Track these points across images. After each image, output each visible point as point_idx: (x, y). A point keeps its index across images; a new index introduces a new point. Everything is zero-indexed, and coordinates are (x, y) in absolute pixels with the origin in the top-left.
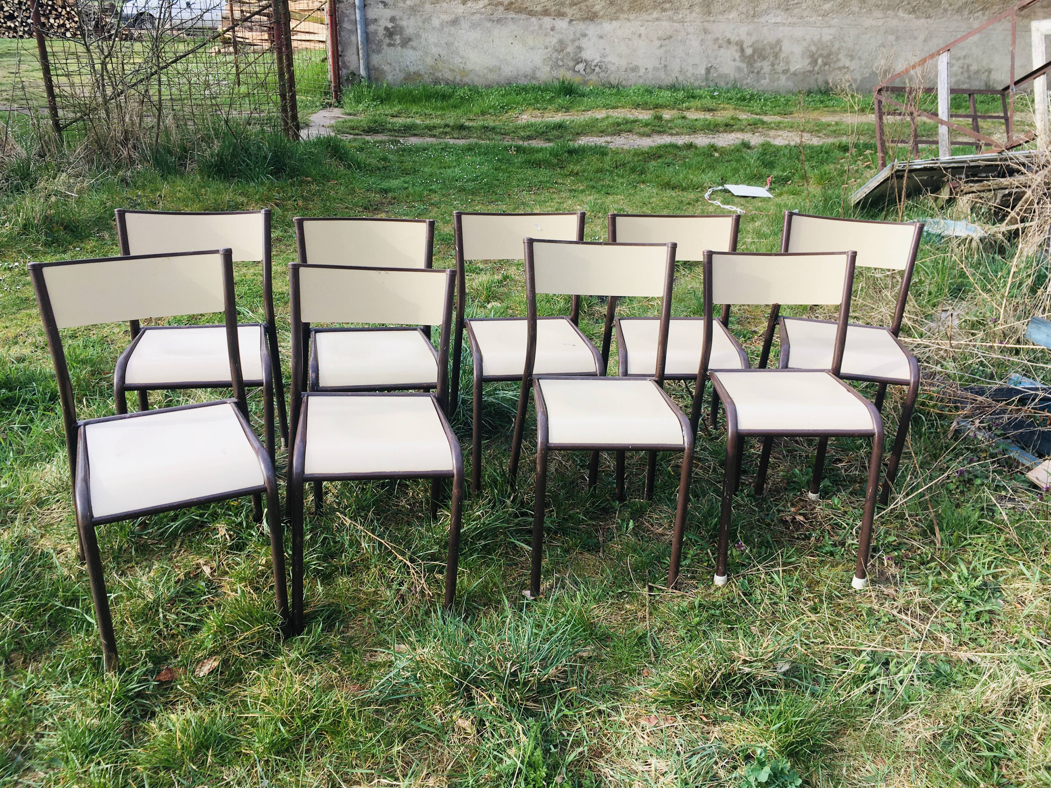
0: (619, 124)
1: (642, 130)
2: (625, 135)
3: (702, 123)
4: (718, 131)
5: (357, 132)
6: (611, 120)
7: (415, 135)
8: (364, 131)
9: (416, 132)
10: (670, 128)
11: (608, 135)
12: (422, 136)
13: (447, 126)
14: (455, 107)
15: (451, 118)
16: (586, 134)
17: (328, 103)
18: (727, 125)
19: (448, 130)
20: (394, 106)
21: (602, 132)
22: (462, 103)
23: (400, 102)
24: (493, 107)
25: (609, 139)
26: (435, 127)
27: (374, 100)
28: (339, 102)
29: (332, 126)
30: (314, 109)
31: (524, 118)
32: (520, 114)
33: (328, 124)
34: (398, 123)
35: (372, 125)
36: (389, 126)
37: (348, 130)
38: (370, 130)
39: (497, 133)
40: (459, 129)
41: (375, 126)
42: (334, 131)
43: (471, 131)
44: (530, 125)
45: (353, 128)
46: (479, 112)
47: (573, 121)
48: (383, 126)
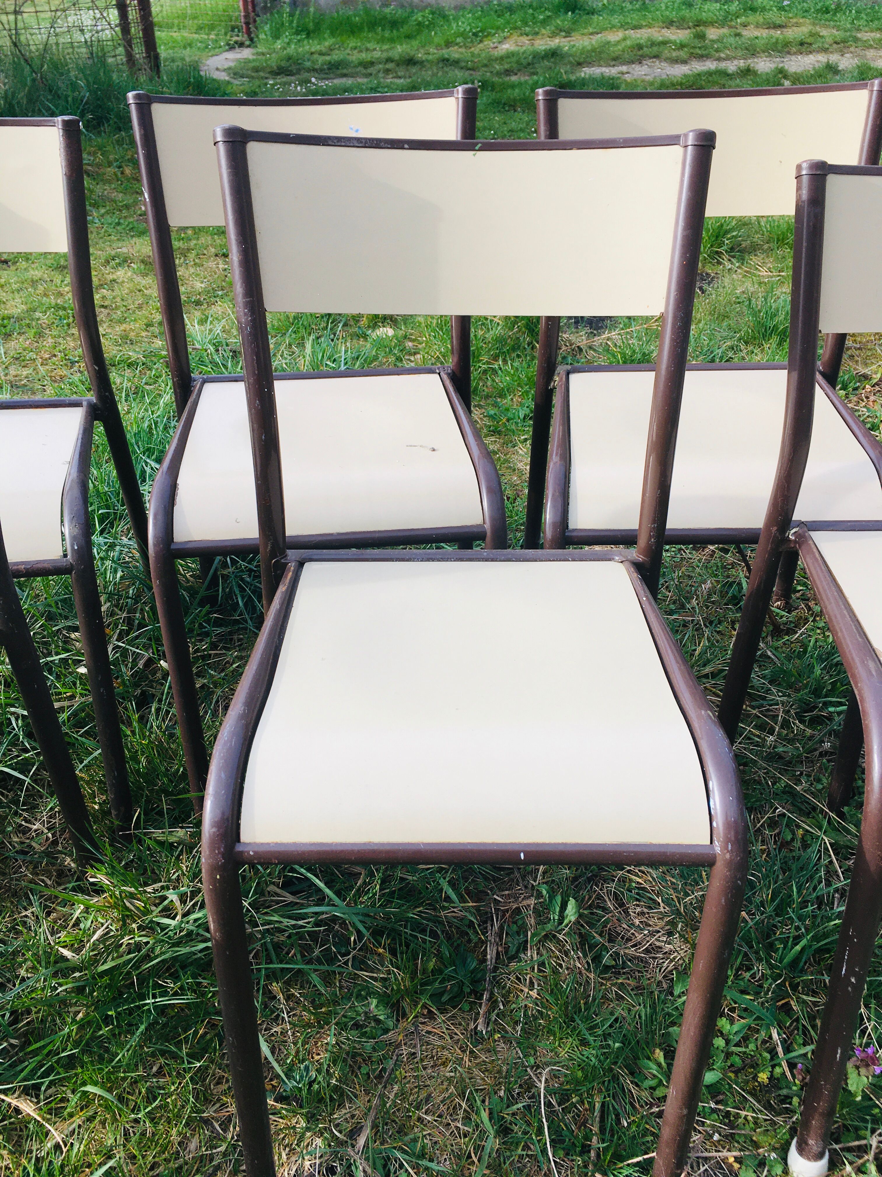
0: (640, 47)
1: (674, 54)
2: (649, 62)
3: (764, 41)
4: (789, 53)
5: (262, 74)
6: (628, 43)
7: (345, 75)
8: (271, 72)
9: (345, 71)
10: (717, 51)
11: (623, 64)
12: (353, 76)
13: (389, 60)
14: (409, 37)
15: (400, 50)
16: (590, 64)
17: (236, 42)
18: (802, 44)
19: (390, 66)
20: (325, 39)
21: (615, 59)
22: (419, 32)
23: (333, 34)
24: (463, 34)
25: (624, 68)
26: (372, 63)
27: (297, 33)
28: (251, 40)
29: (230, 68)
30: (217, 50)
31: (504, 46)
32: (500, 42)
33: (226, 67)
34: (321, 59)
35: (283, 64)
36: (308, 64)
37: (249, 72)
38: (280, 71)
39: (462, 68)
40: (408, 65)
41: (288, 64)
42: (229, 74)
43: (424, 66)
44: (509, 55)
45: (256, 70)
46: (443, 44)
47: (574, 46)
48: (300, 64)
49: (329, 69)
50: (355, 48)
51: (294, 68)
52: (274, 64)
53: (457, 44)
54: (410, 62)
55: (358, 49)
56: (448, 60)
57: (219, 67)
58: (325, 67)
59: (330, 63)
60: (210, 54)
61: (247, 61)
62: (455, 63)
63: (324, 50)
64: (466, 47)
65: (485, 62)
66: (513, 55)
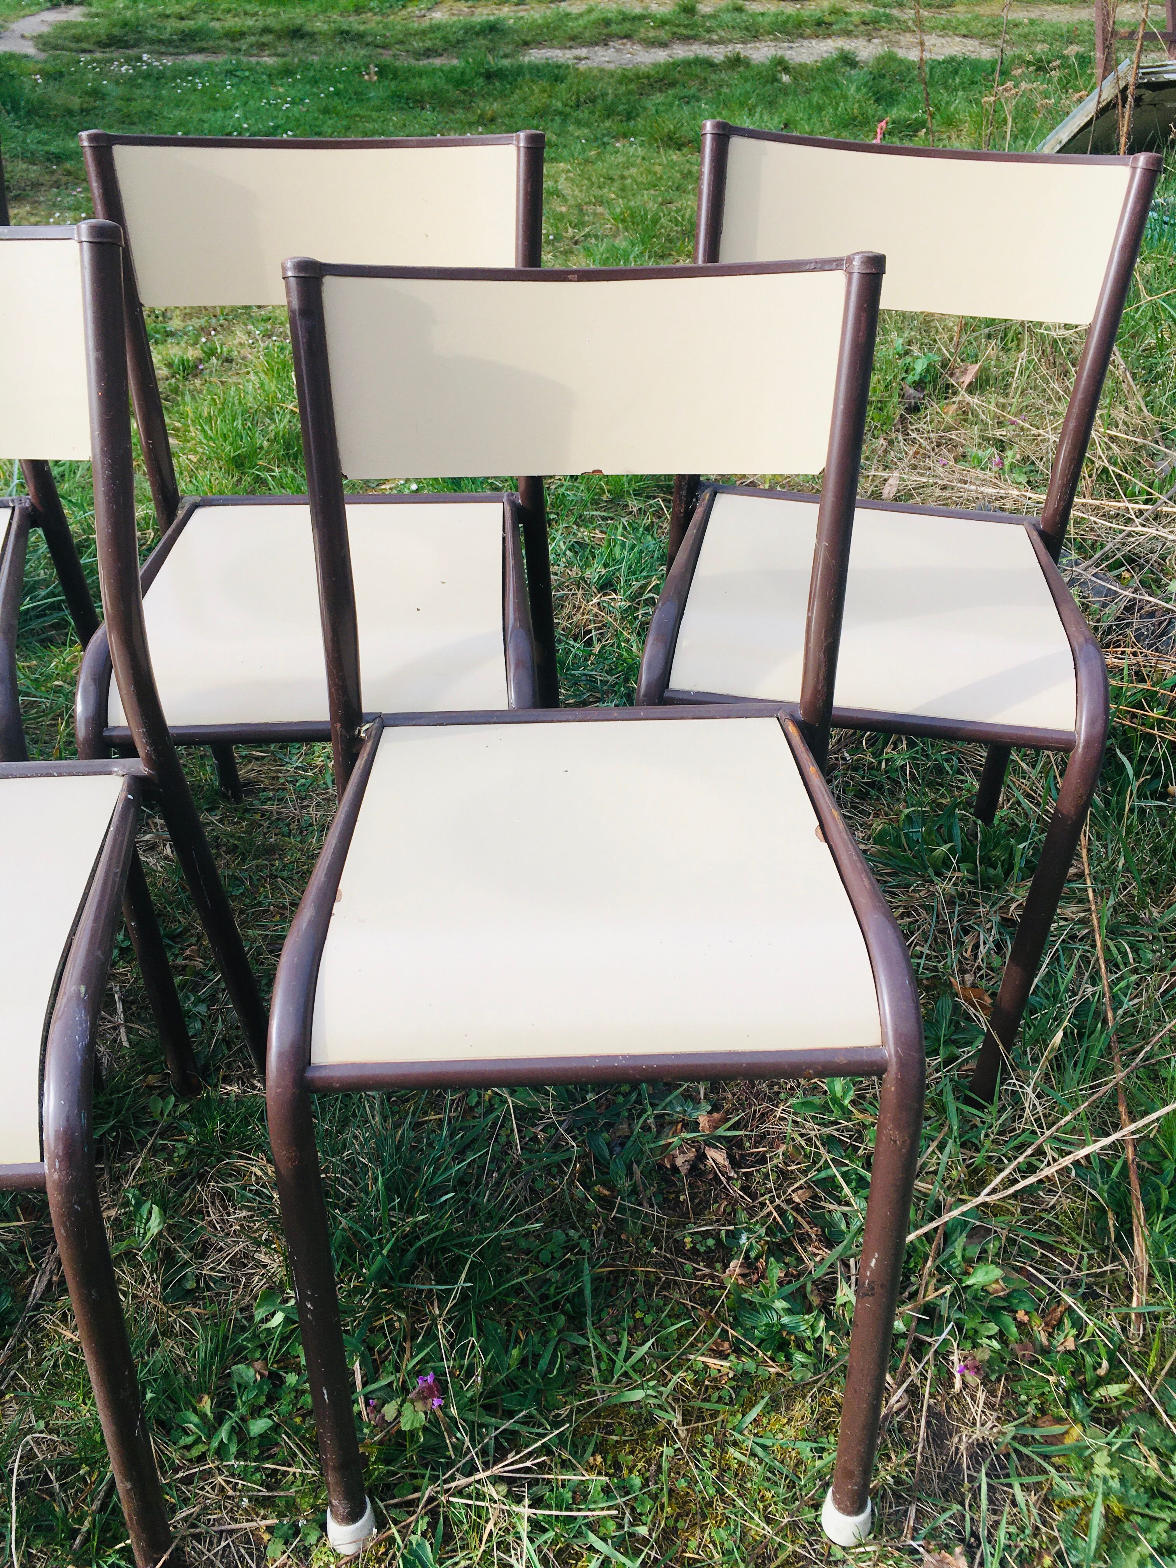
0: (607, 22)
1: (652, 34)
2: (617, 44)
3: (768, 19)
4: (801, 36)
5: (84, 45)
6: (594, 16)
7: (201, 50)
8: (98, 43)
9: (204, 44)
10: (709, 31)
11: (583, 45)
12: (215, 51)
13: (266, 30)
15: (285, 16)
16: (539, 44)
18: (819, 24)
19: (265, 39)
21: (573, 38)
25: (583, 52)
26: (242, 34)
29: (40, 36)
30: (33, 8)
31: (434, 15)
32: (429, 9)
33: (35, 34)
34: (173, 24)
35: (116, 31)
36: (151, 33)
37: (67, 43)
38: (112, 42)
39: (367, 45)
40: (293, 38)
41: (123, 31)
42: (36, 45)
43: (315, 40)
44: (435, 28)
45: (77, 39)
46: (352, 8)
47: (522, 18)
48: (140, 32)
49: (182, 40)
50: (229, 11)
51: (132, 37)
52: (102, 31)
53: (371, 10)
54: (296, 33)
55: (233, 12)
56: (348, 33)
57: (26, 34)
58: (175, 37)
59: (183, 32)
60: (22, 13)
61: (68, 26)
62: (358, 37)
63: (184, 12)
64: (383, 15)
65: (400, 37)
66: (439, 29)
